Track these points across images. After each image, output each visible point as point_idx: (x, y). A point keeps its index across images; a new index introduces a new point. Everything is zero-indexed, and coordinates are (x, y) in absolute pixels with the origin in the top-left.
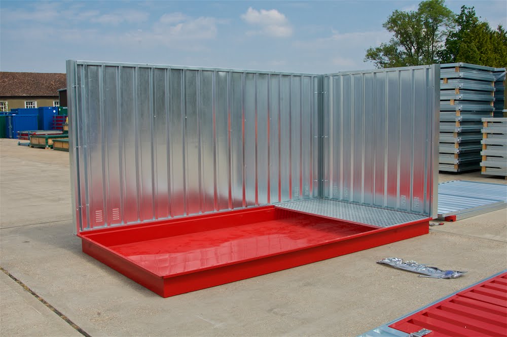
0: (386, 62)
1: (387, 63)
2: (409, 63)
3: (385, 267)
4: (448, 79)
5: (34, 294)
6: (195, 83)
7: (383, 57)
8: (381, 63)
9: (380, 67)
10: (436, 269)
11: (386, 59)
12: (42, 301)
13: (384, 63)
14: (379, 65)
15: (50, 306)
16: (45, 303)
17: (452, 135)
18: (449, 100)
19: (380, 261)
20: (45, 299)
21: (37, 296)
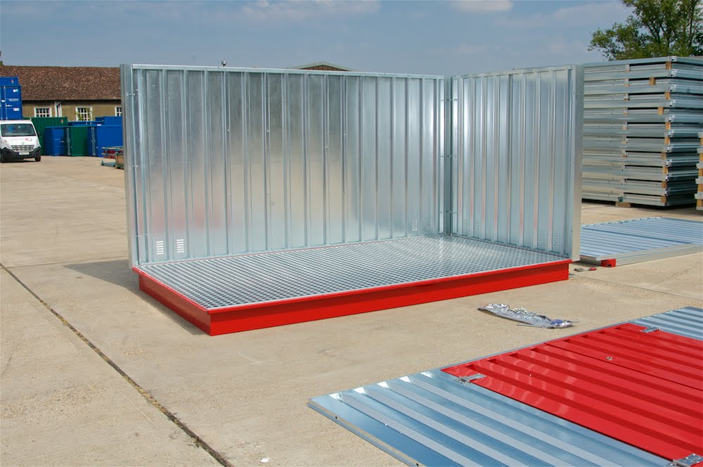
0: (620, 50)
1: (623, 52)
2: (655, 52)
3: (485, 314)
4: (656, 78)
5: (72, 328)
6: (280, 89)
7: (617, 44)
8: (613, 52)
9: (612, 57)
10: (544, 317)
11: (621, 47)
12: (79, 335)
13: (618, 52)
14: (610, 54)
15: (86, 340)
16: (82, 336)
17: (659, 156)
18: (657, 108)
19: (482, 307)
20: (82, 334)
21: (75, 330)
